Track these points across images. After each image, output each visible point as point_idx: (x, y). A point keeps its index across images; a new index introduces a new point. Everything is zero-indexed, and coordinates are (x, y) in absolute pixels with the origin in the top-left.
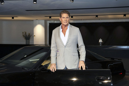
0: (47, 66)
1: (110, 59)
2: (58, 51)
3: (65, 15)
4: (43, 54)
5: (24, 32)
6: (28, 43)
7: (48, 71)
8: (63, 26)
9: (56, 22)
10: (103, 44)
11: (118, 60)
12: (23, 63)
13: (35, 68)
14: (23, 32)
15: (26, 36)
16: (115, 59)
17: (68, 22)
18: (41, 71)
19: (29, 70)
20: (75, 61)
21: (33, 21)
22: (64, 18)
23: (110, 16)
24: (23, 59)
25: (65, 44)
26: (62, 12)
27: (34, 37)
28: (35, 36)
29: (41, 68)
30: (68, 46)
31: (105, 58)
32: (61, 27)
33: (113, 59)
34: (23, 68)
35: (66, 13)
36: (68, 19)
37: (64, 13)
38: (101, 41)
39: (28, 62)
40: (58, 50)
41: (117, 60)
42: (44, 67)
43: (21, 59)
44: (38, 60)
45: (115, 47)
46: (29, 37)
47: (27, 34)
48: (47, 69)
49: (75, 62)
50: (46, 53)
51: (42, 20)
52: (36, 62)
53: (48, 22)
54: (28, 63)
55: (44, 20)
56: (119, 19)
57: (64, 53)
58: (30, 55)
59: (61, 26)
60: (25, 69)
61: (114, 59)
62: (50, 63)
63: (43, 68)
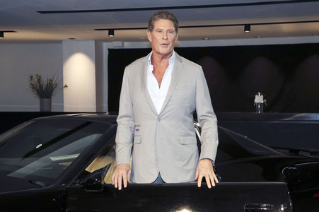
0: (101, 173)
1: (287, 151)
2: (138, 130)
3: (163, 24)
4: (91, 139)
5: (35, 77)
6: (46, 109)
7: (104, 187)
8: (157, 58)
9: (127, 45)
10: (266, 107)
11: (312, 153)
12: (33, 167)
13: (67, 181)
14: (31, 77)
15: (41, 86)
16: (301, 153)
17: (170, 46)
18: (83, 188)
19: (47, 186)
20: (186, 161)
21: (60, 42)
22: (160, 31)
23: (286, 28)
24: (33, 153)
25: (159, 110)
26: (155, 15)
27: (65, 90)
28: (66, 86)
29: (85, 181)
30: (167, 117)
31: (273, 148)
32: (150, 59)
33: (296, 152)
34: (30, 182)
35: (167, 18)
36: (171, 36)
37: (162, 18)
38: (259, 99)
39: (48, 164)
40: (139, 126)
41: (308, 155)
42: (92, 176)
43: (26, 156)
44: (76, 156)
45: (302, 117)
46: (48, 89)
47: (45, 82)
48: (103, 183)
49: (188, 163)
50: (100, 135)
51: (88, 40)
52: (68, 164)
53: (106, 46)
54: (47, 166)
55: (92, 40)
56: (312, 34)
57: (156, 136)
58: (52, 144)
59: (149, 57)
60: (37, 182)
61: (298, 151)
62: (110, 166)
63: (91, 181)
